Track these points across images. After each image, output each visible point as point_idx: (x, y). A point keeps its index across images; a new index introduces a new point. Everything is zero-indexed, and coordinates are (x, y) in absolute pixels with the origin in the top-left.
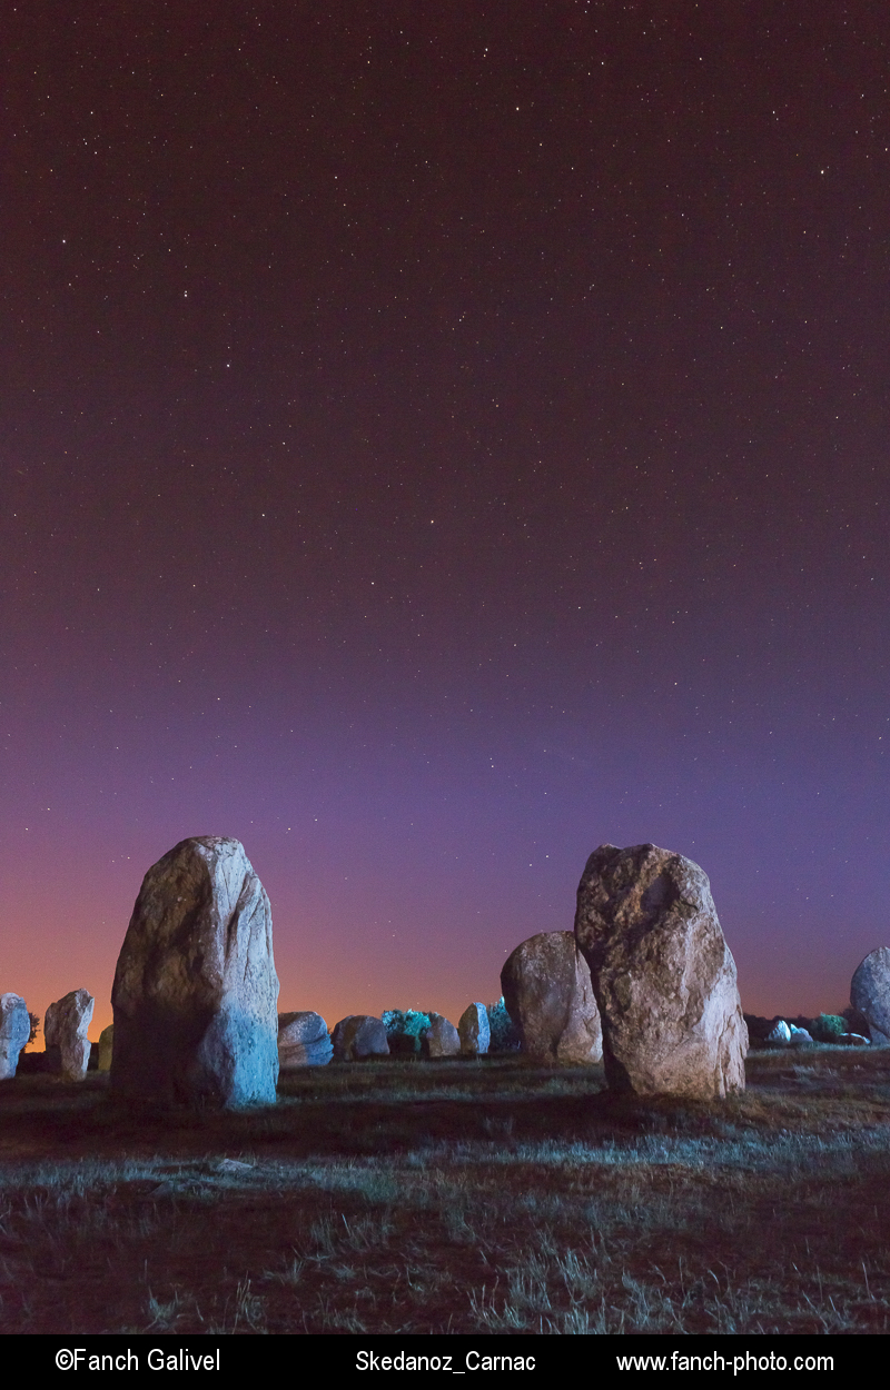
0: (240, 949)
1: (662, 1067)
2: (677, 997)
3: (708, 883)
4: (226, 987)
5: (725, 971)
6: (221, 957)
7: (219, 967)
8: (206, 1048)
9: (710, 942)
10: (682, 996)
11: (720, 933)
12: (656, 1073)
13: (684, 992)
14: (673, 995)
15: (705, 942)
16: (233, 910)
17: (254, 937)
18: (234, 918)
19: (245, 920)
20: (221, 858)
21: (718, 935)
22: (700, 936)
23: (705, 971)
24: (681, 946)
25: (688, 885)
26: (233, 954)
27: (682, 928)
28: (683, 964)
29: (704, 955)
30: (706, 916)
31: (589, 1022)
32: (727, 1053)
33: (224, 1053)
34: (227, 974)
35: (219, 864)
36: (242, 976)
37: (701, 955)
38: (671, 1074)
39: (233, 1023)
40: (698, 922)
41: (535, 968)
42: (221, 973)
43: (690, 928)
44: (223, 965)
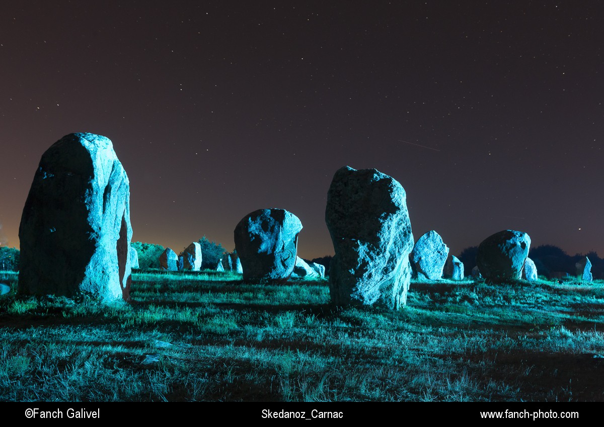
0: (112, 209)
1: (369, 293)
2: (384, 256)
3: (405, 195)
4: (103, 231)
5: (409, 244)
6: (100, 212)
7: (99, 219)
8: (91, 268)
9: (404, 229)
10: (386, 256)
11: (409, 224)
12: (366, 296)
13: (388, 255)
14: (381, 255)
15: (401, 228)
16: (107, 184)
17: (119, 202)
18: (108, 189)
19: (115, 191)
20: (99, 149)
21: (408, 224)
22: (399, 224)
23: (399, 244)
24: (389, 229)
25: (396, 195)
26: (107, 211)
27: (390, 219)
28: (389, 239)
29: (400, 235)
30: (404, 214)
31: (285, 260)
32: (402, 287)
33: (103, 272)
34: (104, 224)
35: (98, 153)
36: (113, 225)
37: (398, 235)
38: (373, 297)
39: (108, 254)
40: (399, 217)
41: (256, 229)
42: (100, 223)
43: (394, 219)
44: (101, 218)
